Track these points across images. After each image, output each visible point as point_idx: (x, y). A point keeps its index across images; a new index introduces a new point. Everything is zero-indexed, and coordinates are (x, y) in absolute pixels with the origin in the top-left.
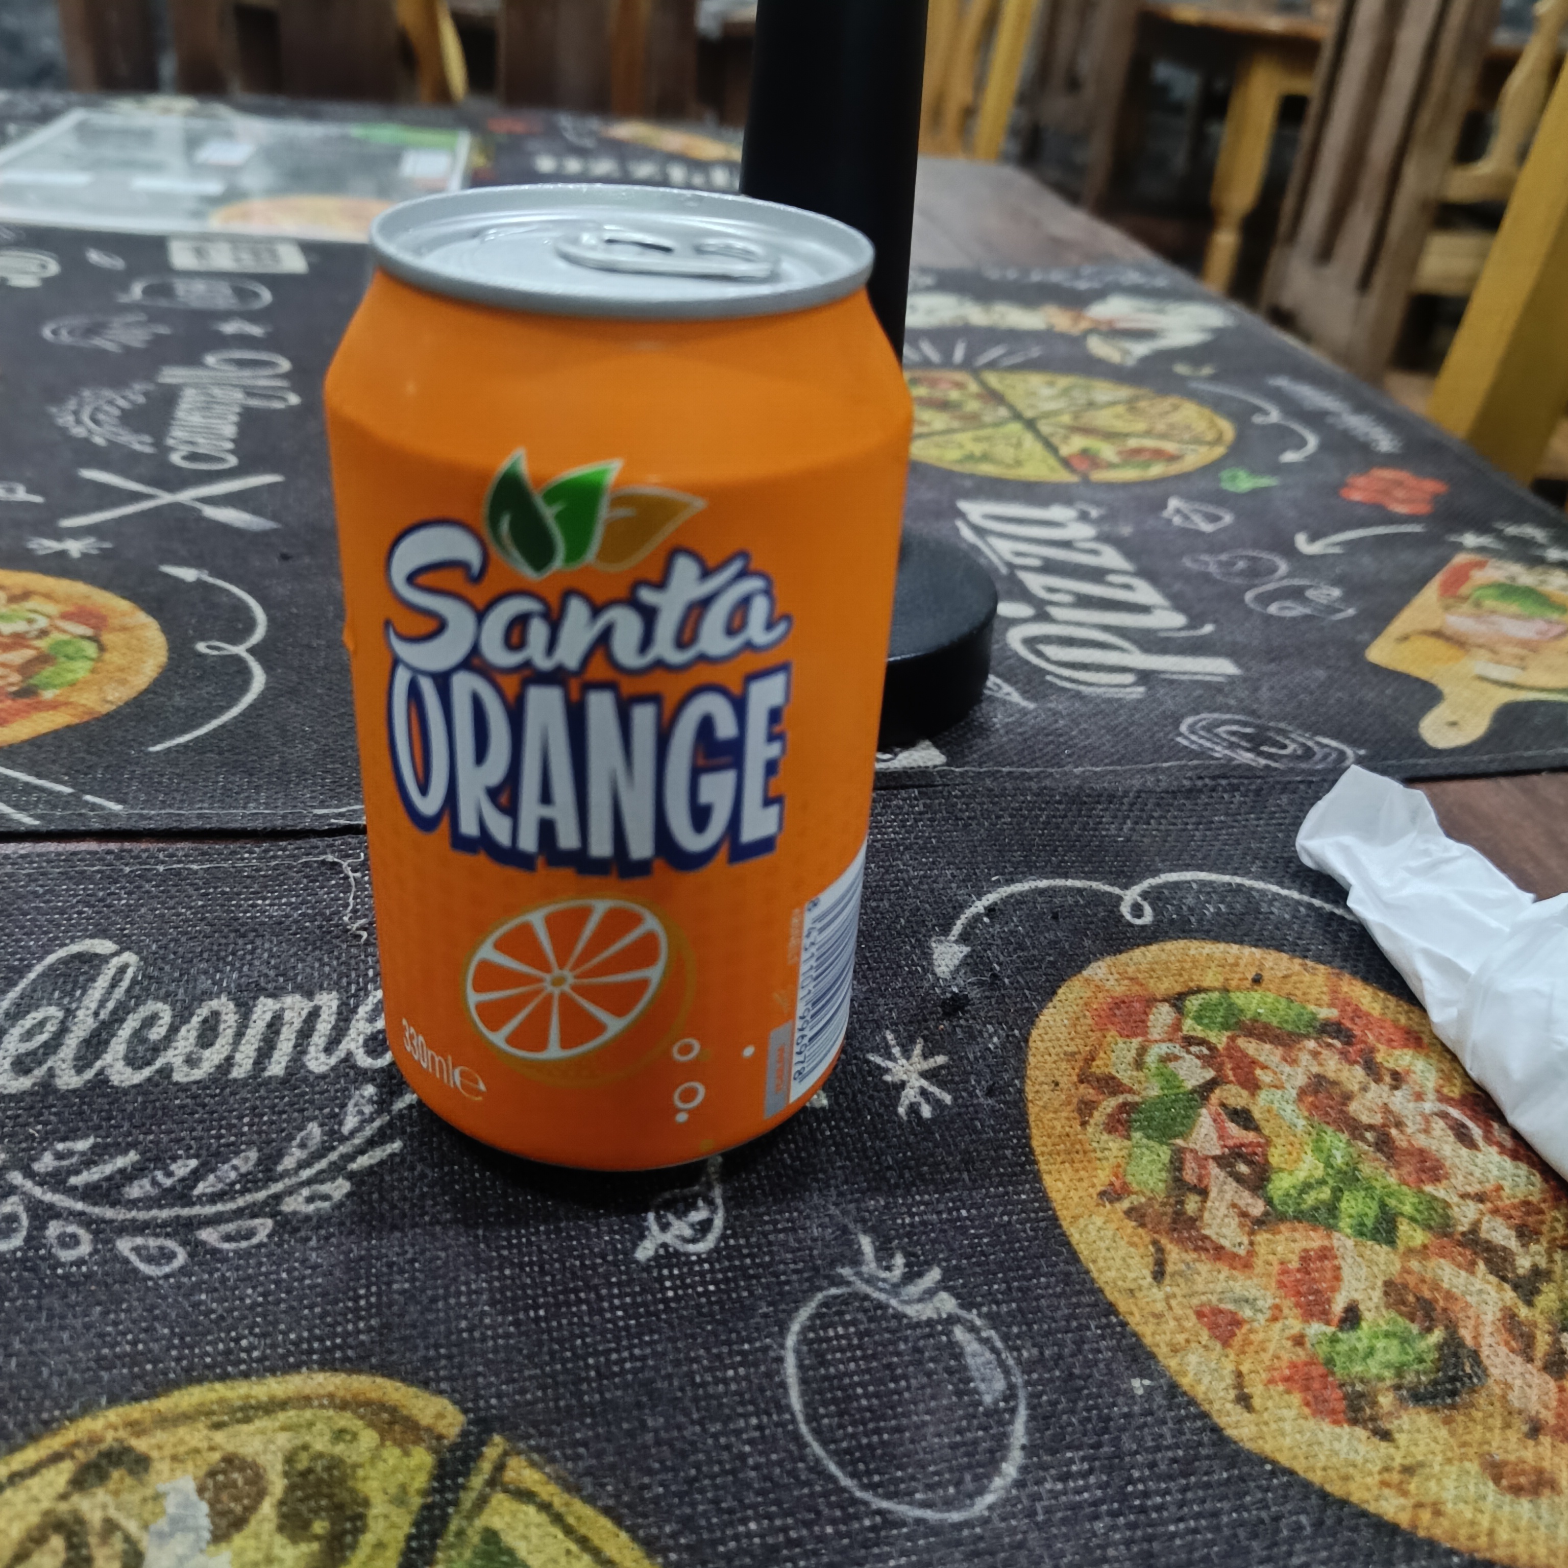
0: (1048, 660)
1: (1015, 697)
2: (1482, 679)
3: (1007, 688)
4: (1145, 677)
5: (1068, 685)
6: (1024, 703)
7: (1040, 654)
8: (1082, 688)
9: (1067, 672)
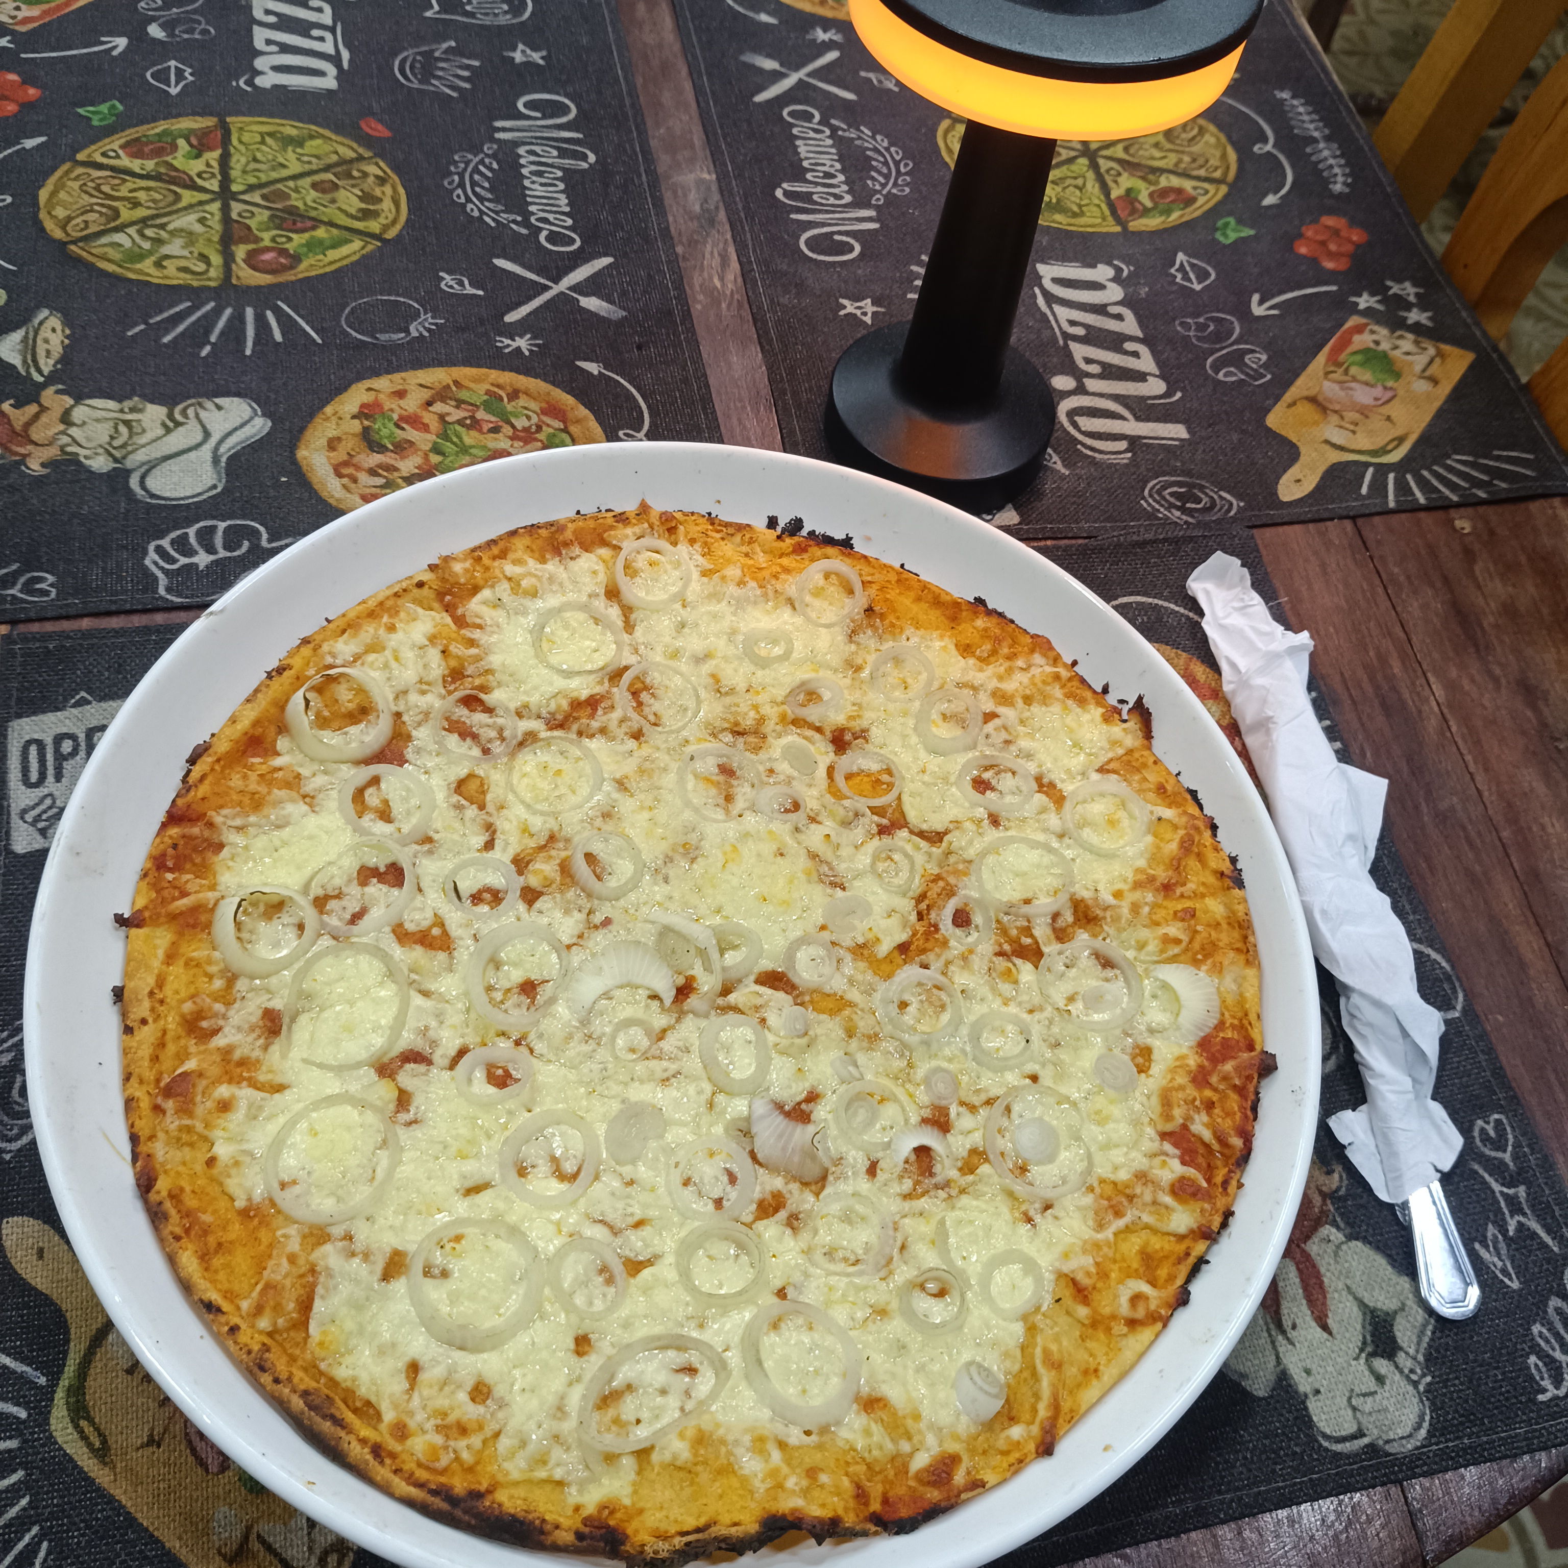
0: (1079, 430)
1: (1059, 466)
2: (1327, 442)
3: (1055, 458)
4: (1134, 442)
5: (1089, 453)
6: (1063, 470)
7: (1075, 425)
8: (1097, 455)
9: (1089, 441)
